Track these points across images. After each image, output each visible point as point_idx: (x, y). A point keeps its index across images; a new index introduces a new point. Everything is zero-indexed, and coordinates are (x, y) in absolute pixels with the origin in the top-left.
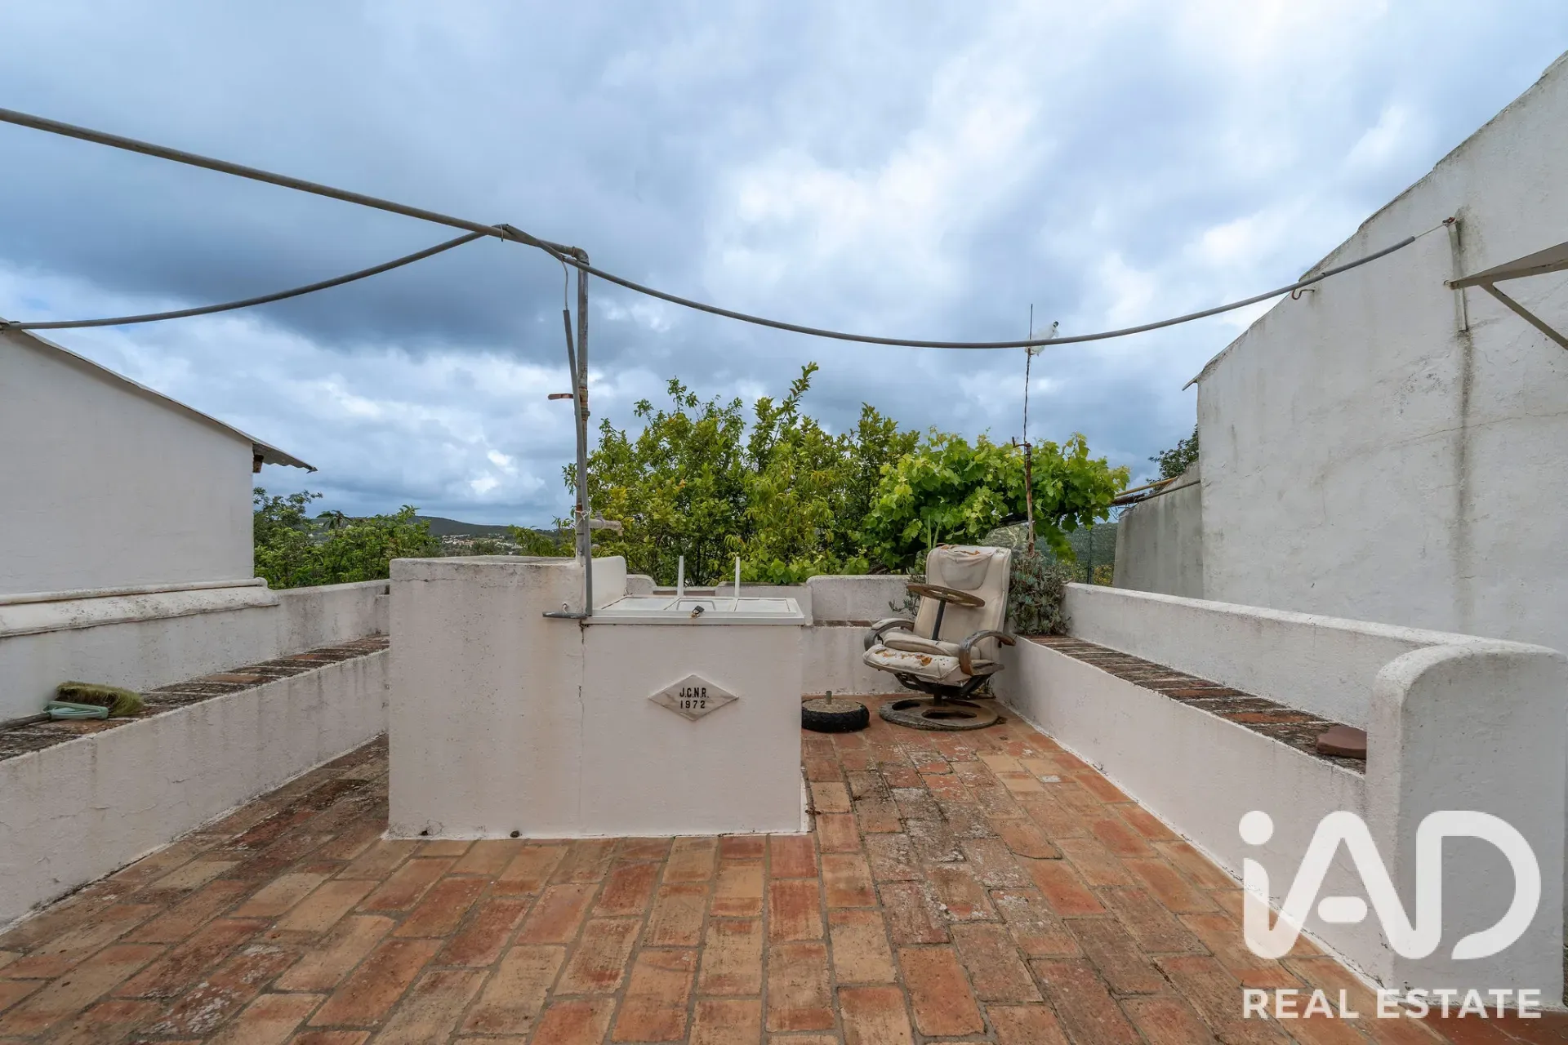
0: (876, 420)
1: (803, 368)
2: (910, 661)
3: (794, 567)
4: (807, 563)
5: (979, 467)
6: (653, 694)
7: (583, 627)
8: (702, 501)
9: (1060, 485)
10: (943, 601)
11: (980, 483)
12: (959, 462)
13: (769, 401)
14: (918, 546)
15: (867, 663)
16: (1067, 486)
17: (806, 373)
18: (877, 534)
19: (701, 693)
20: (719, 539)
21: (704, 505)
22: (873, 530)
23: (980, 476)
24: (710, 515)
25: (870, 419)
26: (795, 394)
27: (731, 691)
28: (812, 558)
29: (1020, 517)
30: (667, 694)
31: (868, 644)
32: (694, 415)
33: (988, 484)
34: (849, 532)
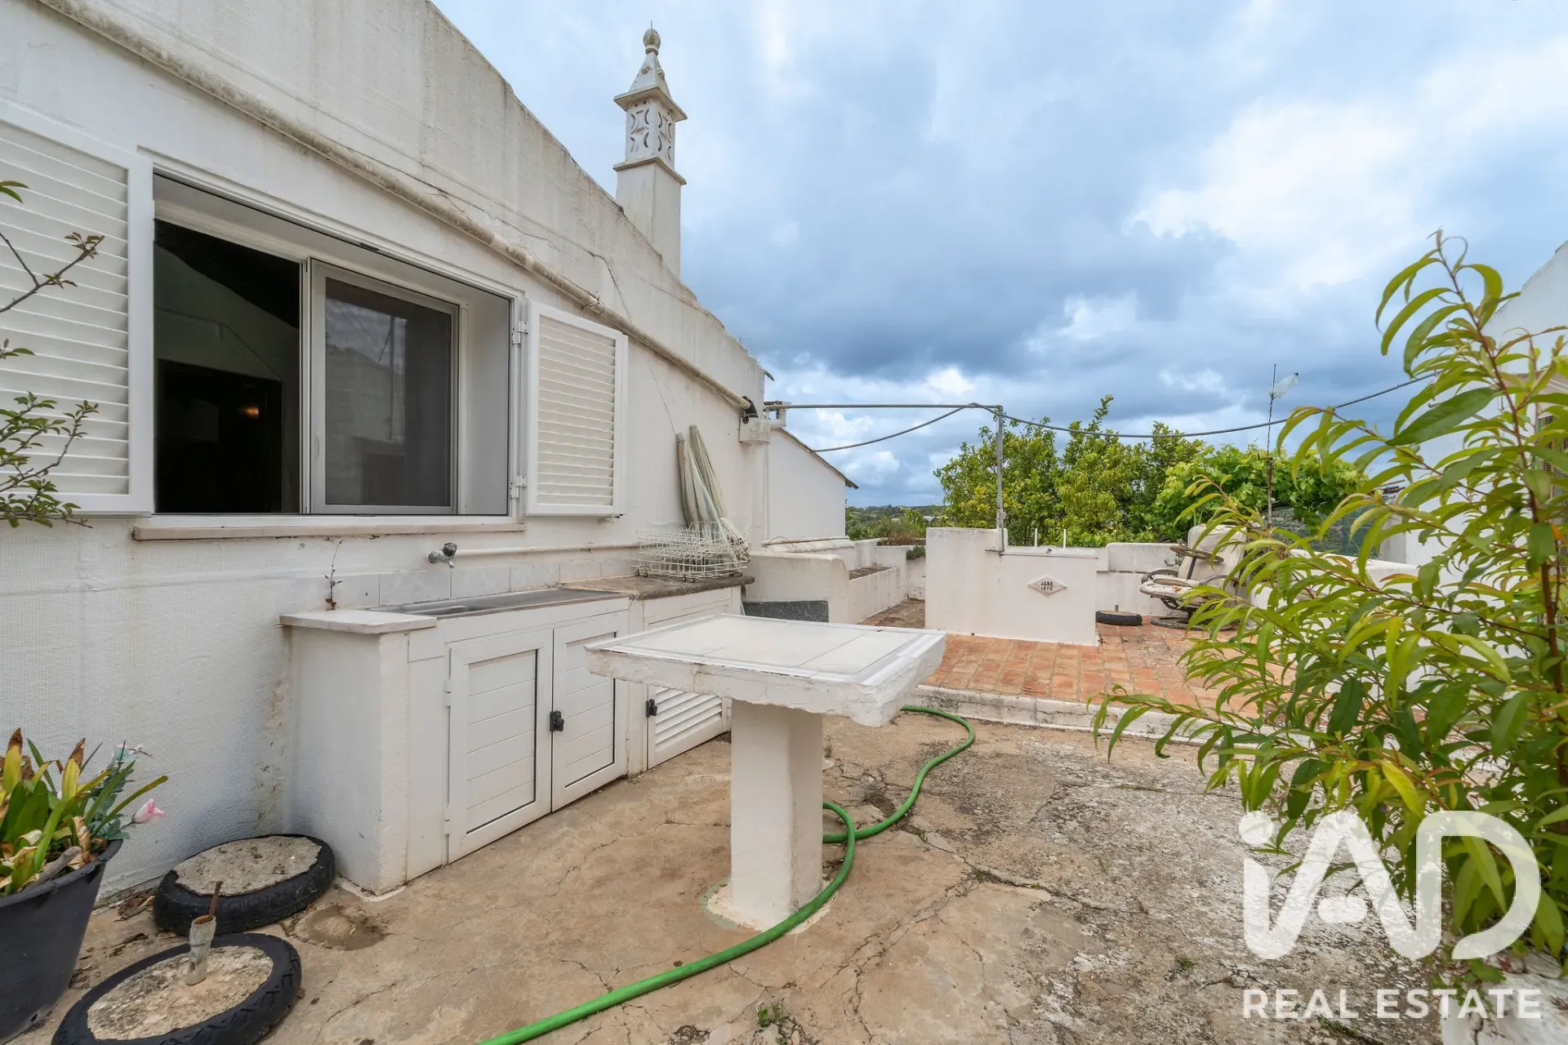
0: (1166, 432)
1: (1102, 400)
2: (1169, 590)
3: (1097, 538)
4: (1107, 535)
5: (1244, 469)
6: (1031, 582)
7: (1001, 555)
8: (1031, 494)
9: (1312, 481)
10: (1195, 558)
11: (1247, 481)
12: (1228, 464)
13: (1078, 423)
14: (1188, 525)
15: (1141, 591)
16: (1319, 483)
17: (1104, 404)
18: (1164, 516)
19: (1050, 584)
20: (1042, 519)
21: (1033, 496)
22: (1160, 514)
23: (1244, 475)
24: (1037, 503)
25: (1161, 432)
26: (1098, 418)
27: (1065, 585)
28: (1110, 531)
29: (1286, 504)
30: (1036, 584)
31: (1143, 581)
32: (1019, 432)
33: (1252, 481)
34: (1143, 514)
